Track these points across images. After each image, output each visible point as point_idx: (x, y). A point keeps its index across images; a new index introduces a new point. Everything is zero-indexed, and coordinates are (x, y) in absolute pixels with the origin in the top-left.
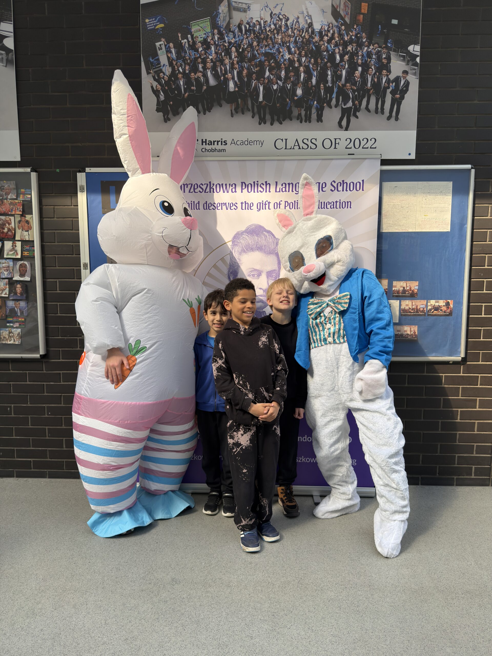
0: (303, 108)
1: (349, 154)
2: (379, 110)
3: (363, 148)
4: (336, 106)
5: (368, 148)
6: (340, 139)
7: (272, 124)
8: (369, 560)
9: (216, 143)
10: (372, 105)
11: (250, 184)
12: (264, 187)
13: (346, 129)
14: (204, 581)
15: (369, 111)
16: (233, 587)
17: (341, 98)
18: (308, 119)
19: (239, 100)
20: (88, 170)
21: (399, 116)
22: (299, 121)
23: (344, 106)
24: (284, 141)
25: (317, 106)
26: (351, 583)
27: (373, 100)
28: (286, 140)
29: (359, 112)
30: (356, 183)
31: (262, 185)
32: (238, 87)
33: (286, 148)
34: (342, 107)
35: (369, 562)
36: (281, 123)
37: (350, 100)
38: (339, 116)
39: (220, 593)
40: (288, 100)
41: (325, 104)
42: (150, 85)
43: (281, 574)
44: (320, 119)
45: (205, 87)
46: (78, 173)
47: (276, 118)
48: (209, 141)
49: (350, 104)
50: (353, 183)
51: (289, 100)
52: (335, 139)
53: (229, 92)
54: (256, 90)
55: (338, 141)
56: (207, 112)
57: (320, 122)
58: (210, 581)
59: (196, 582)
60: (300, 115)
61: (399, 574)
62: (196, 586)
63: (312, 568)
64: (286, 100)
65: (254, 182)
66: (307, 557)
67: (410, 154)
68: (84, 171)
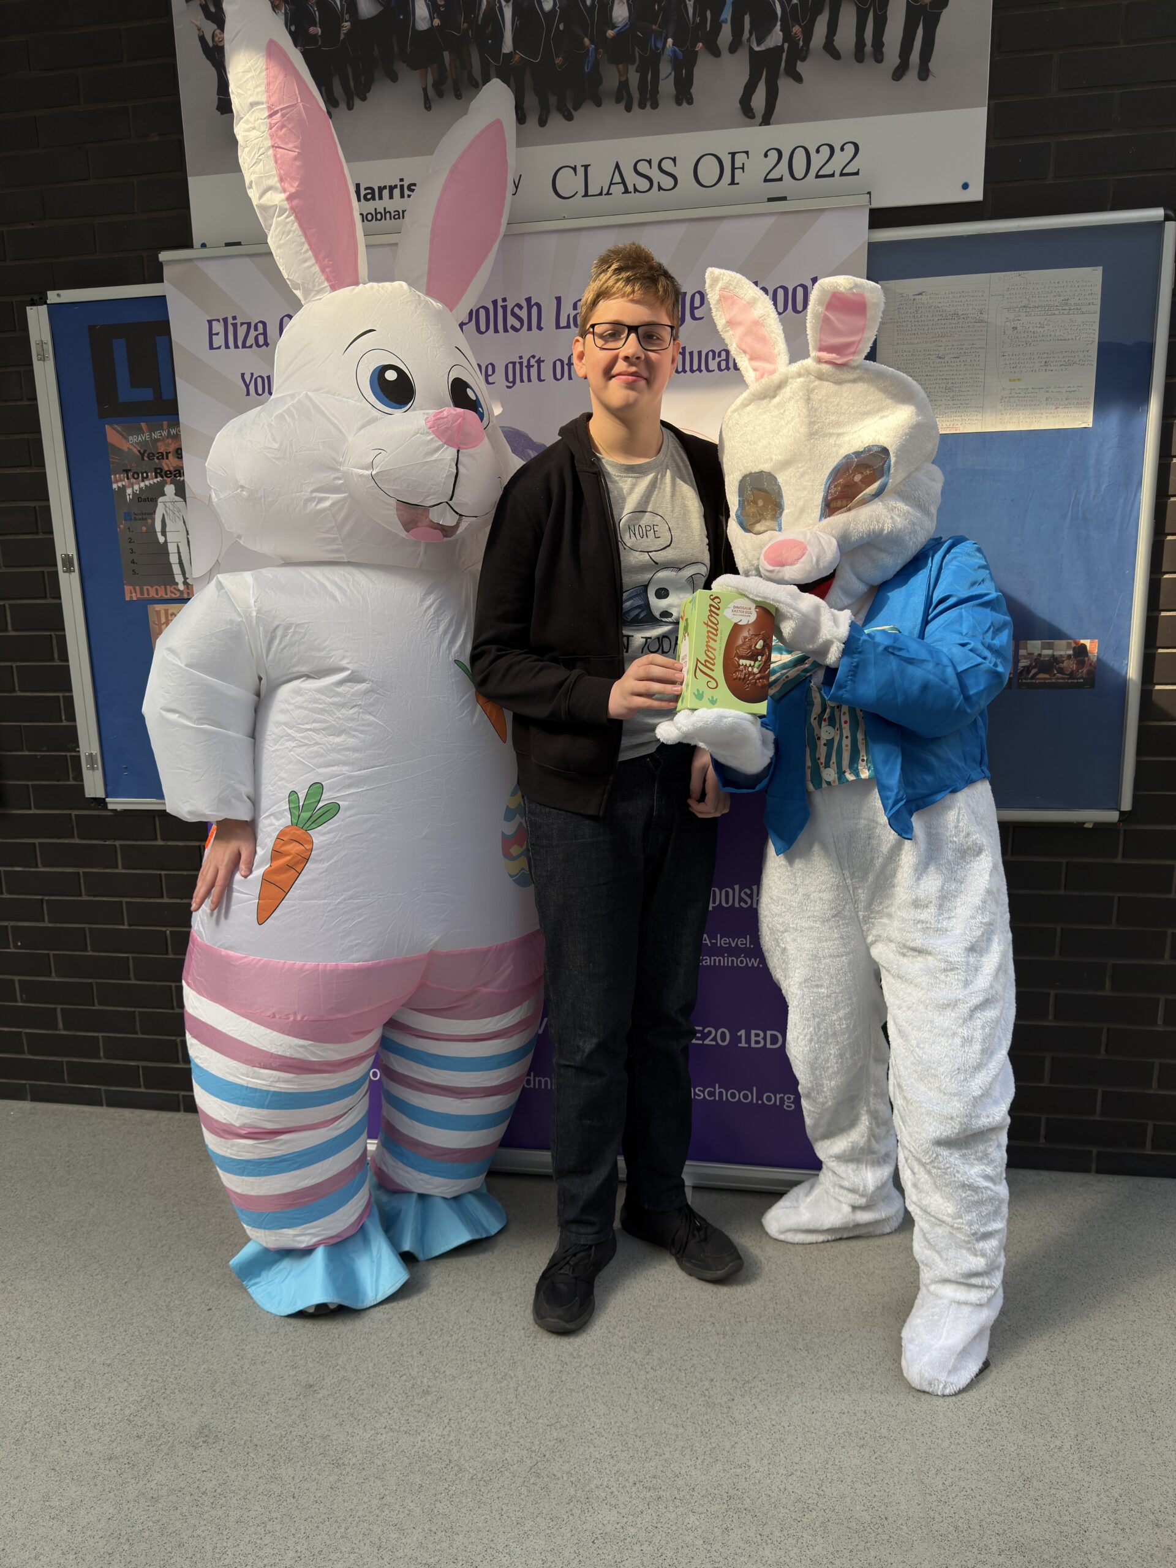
0: (633, 63)
1: (770, 200)
2: (869, 48)
3: (818, 176)
4: (733, 48)
5: (832, 175)
6: (747, 153)
7: (542, 122)
8: (760, 1407)
9: (386, 193)
10: (845, 37)
11: (483, 307)
12: (523, 314)
13: (766, 121)
14: (281, 1440)
15: (835, 54)
16: (348, 1469)
17: (747, 19)
18: (649, 98)
19: (446, 54)
20: (53, 297)
21: (930, 65)
22: (622, 106)
23: (758, 44)
24: (581, 171)
25: (674, 52)
26: (680, 1482)
27: (848, 19)
28: (586, 167)
29: (803, 59)
30: (795, 290)
31: (516, 310)
32: (441, 16)
33: (586, 195)
34: (751, 49)
35: (756, 1414)
36: (569, 117)
37: (775, 25)
38: (744, 78)
39: (306, 1485)
40: (587, 41)
41: (700, 44)
42: (197, 33)
43: (493, 1437)
44: (684, 94)
45: (347, 25)
46: (28, 308)
47: (553, 100)
48: (366, 189)
49: (776, 37)
50: (785, 289)
51: (592, 41)
52: (733, 154)
53: (416, 32)
54: (494, 17)
55: (740, 159)
56: (357, 102)
57: (685, 104)
58: (294, 1443)
59: (259, 1443)
60: (624, 85)
61: (830, 1463)
62: (252, 1455)
63: (587, 1424)
64: (582, 42)
65: (495, 303)
66: (588, 1383)
67: (965, 186)
68: (43, 301)
